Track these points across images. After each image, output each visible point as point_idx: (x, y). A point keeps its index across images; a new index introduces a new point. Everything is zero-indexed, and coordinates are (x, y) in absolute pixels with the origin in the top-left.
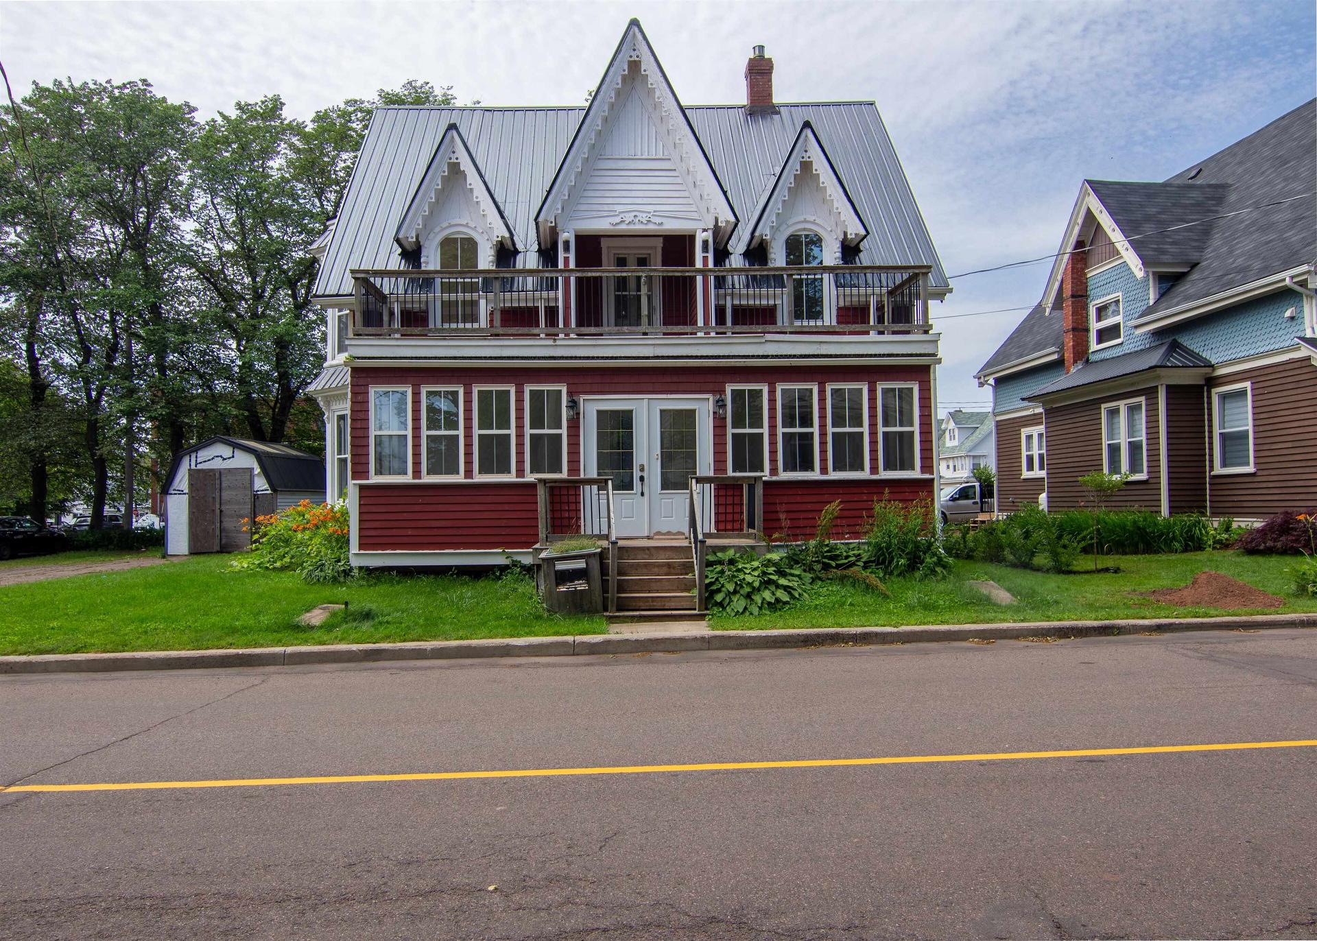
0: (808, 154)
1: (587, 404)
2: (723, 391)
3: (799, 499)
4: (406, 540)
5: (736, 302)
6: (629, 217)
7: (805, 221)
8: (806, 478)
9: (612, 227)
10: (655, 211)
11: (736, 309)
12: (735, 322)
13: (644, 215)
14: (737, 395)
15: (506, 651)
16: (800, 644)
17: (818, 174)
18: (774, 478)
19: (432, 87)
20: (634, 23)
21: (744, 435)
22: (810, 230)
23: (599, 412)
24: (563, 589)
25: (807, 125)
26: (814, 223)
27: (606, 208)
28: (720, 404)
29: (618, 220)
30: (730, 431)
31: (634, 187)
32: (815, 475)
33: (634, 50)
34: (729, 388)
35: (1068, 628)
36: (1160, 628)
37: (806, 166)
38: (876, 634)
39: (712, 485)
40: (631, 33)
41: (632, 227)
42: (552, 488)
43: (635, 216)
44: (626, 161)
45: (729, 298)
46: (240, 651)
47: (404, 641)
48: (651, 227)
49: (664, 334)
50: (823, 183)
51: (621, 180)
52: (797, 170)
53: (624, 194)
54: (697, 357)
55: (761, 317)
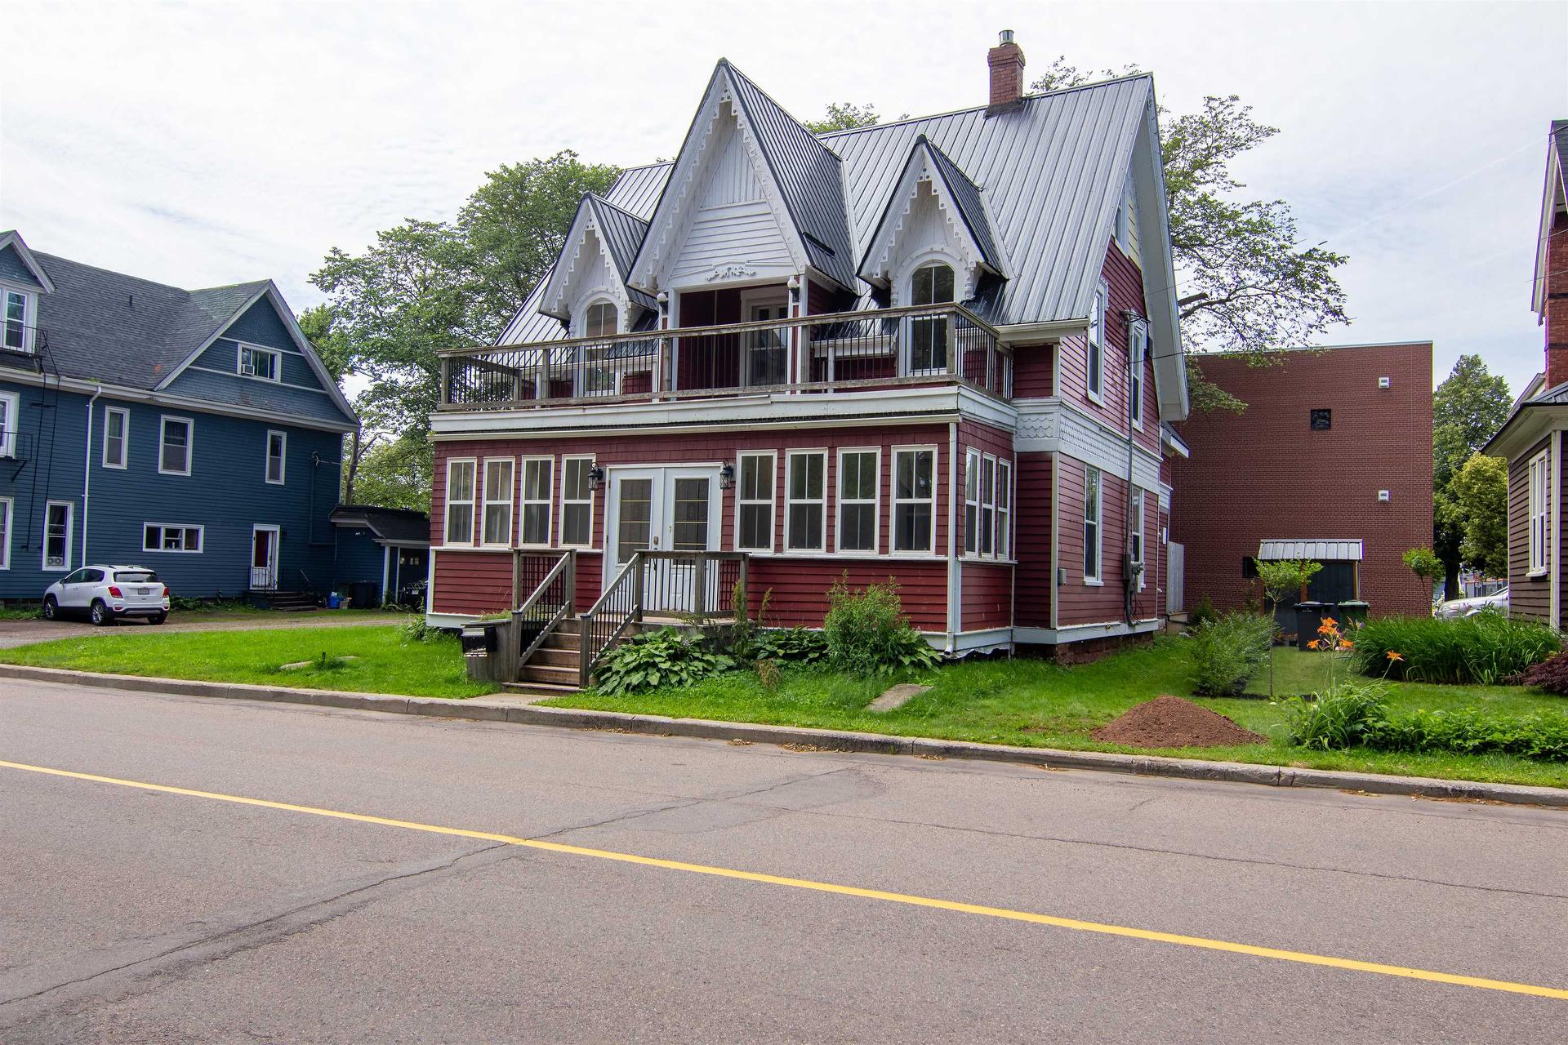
0: (927, 173)
1: (614, 473)
2: (734, 459)
3: (803, 579)
4: (466, 604)
5: (839, 354)
6: (722, 271)
7: (932, 252)
8: (808, 556)
9: (708, 283)
10: (749, 261)
11: (839, 362)
12: (837, 378)
13: (737, 266)
14: (748, 462)
15: (361, 704)
16: (581, 725)
17: (938, 196)
18: (779, 555)
19: (855, 108)
20: (723, 63)
21: (755, 506)
22: (940, 261)
23: (623, 482)
24: (469, 655)
25: (922, 140)
26: (942, 252)
27: (704, 263)
28: (729, 472)
29: (712, 274)
30: (739, 502)
31: (731, 237)
32: (820, 553)
33: (726, 91)
34: (740, 455)
35: (841, 739)
36: (948, 752)
37: (925, 187)
38: (650, 723)
39: (717, 561)
40: (719, 74)
41: (726, 280)
42: (525, 558)
43: (729, 269)
44: (726, 210)
45: (830, 350)
46: (205, 683)
47: (308, 687)
48: (744, 278)
49: (678, 399)
50: (942, 205)
51: (720, 231)
52: (914, 194)
53: (723, 245)
54: (707, 423)
55: (879, 368)
